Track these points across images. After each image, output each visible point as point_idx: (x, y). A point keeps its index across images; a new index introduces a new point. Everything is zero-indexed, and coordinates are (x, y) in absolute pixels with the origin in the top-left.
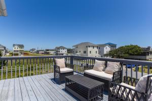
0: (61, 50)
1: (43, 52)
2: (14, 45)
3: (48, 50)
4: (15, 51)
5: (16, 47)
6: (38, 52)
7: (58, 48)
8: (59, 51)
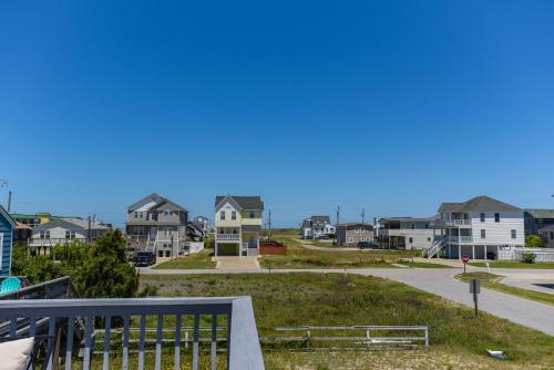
0: (476, 224)
1: (369, 237)
2: (220, 201)
3: (395, 225)
4: (222, 231)
5: (228, 209)
6: (339, 235)
7: (461, 212)
8: (467, 233)
